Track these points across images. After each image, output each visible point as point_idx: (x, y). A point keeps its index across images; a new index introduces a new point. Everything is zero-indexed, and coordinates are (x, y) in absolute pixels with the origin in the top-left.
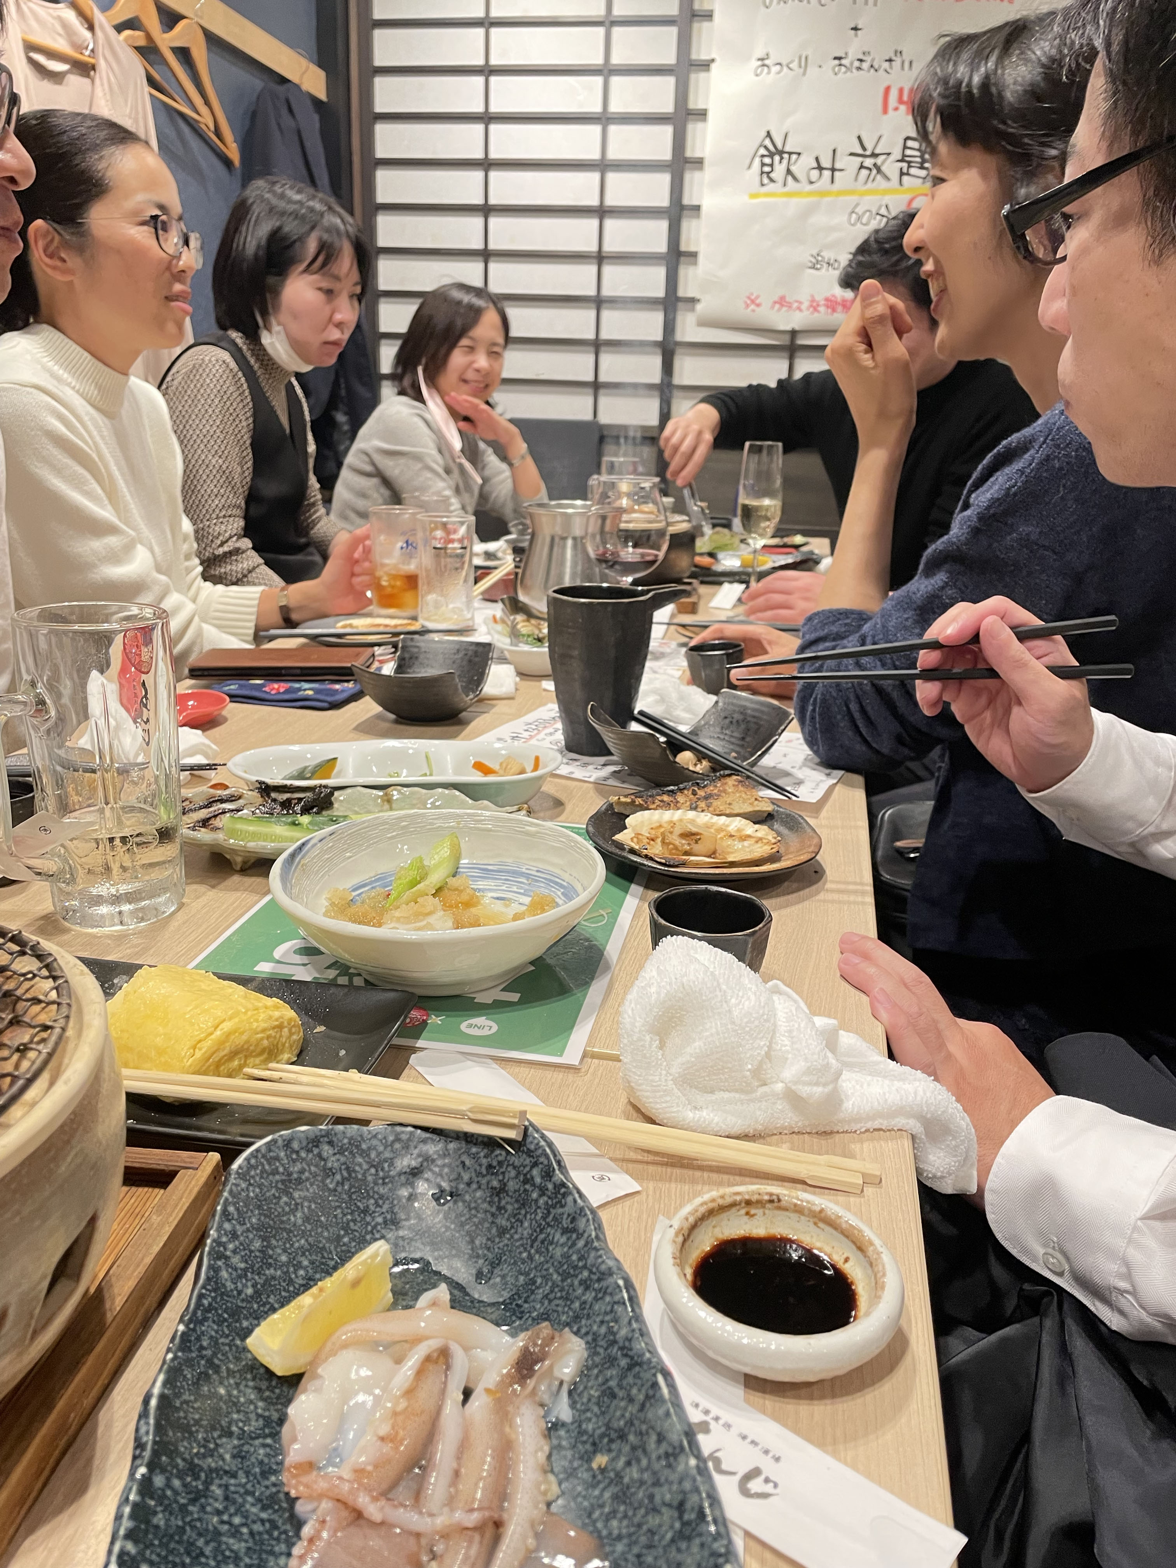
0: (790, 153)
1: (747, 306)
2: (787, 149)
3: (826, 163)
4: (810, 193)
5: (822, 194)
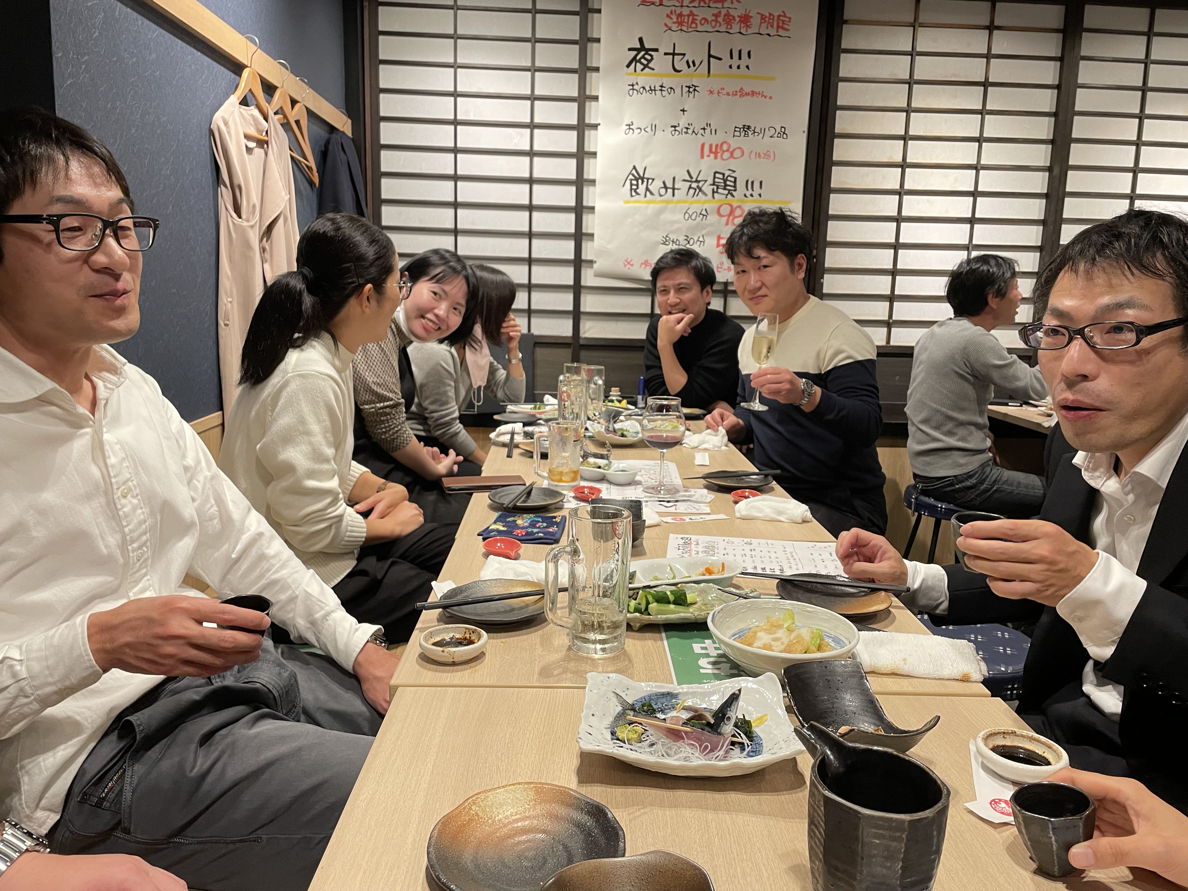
0: (648, 179)
1: (625, 266)
2: (646, 176)
3: (669, 184)
4: (660, 202)
5: (668, 202)
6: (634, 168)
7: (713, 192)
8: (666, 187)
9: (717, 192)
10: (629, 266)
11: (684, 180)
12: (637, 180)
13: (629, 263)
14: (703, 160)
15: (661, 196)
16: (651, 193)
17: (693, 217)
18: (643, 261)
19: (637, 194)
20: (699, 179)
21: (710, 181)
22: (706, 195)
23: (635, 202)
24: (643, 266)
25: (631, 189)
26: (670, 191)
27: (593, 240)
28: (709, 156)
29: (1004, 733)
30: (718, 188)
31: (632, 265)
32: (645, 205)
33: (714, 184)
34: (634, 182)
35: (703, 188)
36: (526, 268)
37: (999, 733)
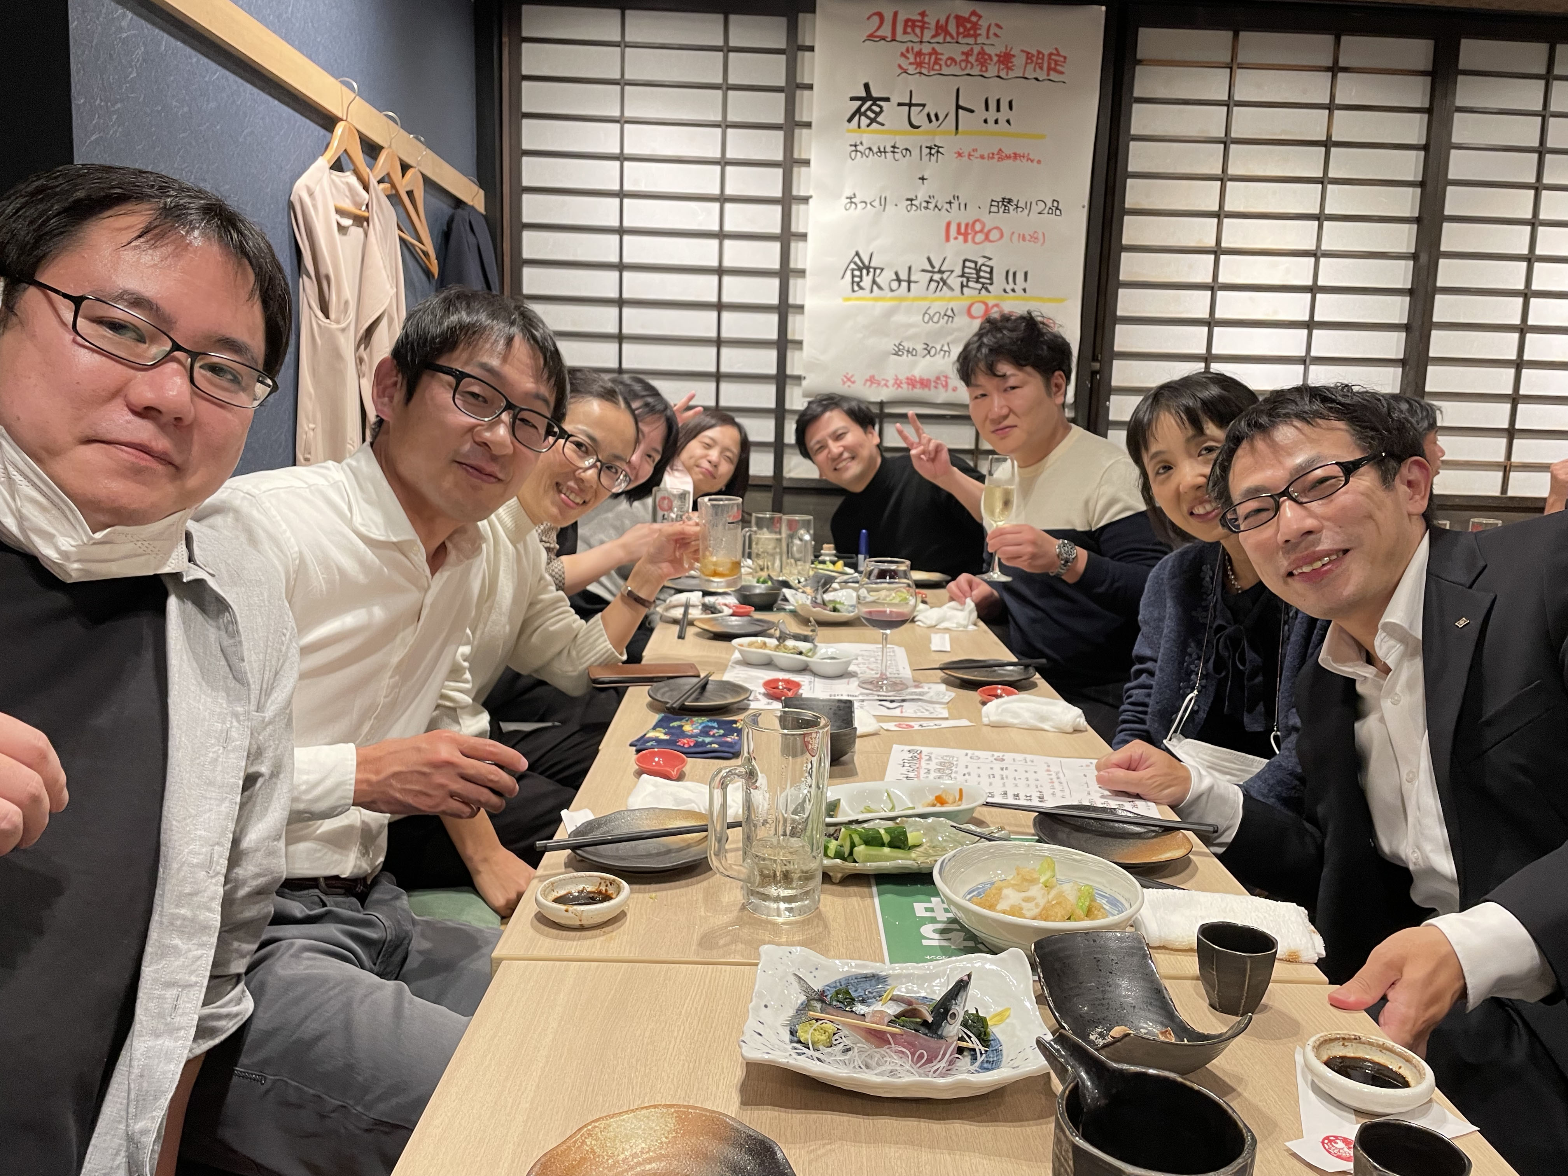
0: (875, 269)
1: (844, 383)
2: (872, 265)
3: (904, 276)
4: (892, 299)
5: (901, 299)
6: (857, 254)
7: (962, 286)
8: (899, 280)
9: (967, 286)
10: (849, 383)
11: (923, 271)
12: (860, 270)
13: (849, 380)
14: (948, 244)
15: (892, 290)
16: (880, 288)
17: (935, 319)
18: (868, 377)
19: (861, 288)
20: (943, 269)
21: (959, 271)
22: (952, 289)
23: (858, 299)
24: (868, 383)
25: (853, 282)
26: (904, 285)
27: (801, 349)
28: (956, 238)
29: (1344, 1039)
30: (968, 281)
31: (853, 382)
32: (871, 303)
33: (962, 276)
34: (857, 273)
35: (948, 281)
36: (713, 385)
37: (1336, 1039)
